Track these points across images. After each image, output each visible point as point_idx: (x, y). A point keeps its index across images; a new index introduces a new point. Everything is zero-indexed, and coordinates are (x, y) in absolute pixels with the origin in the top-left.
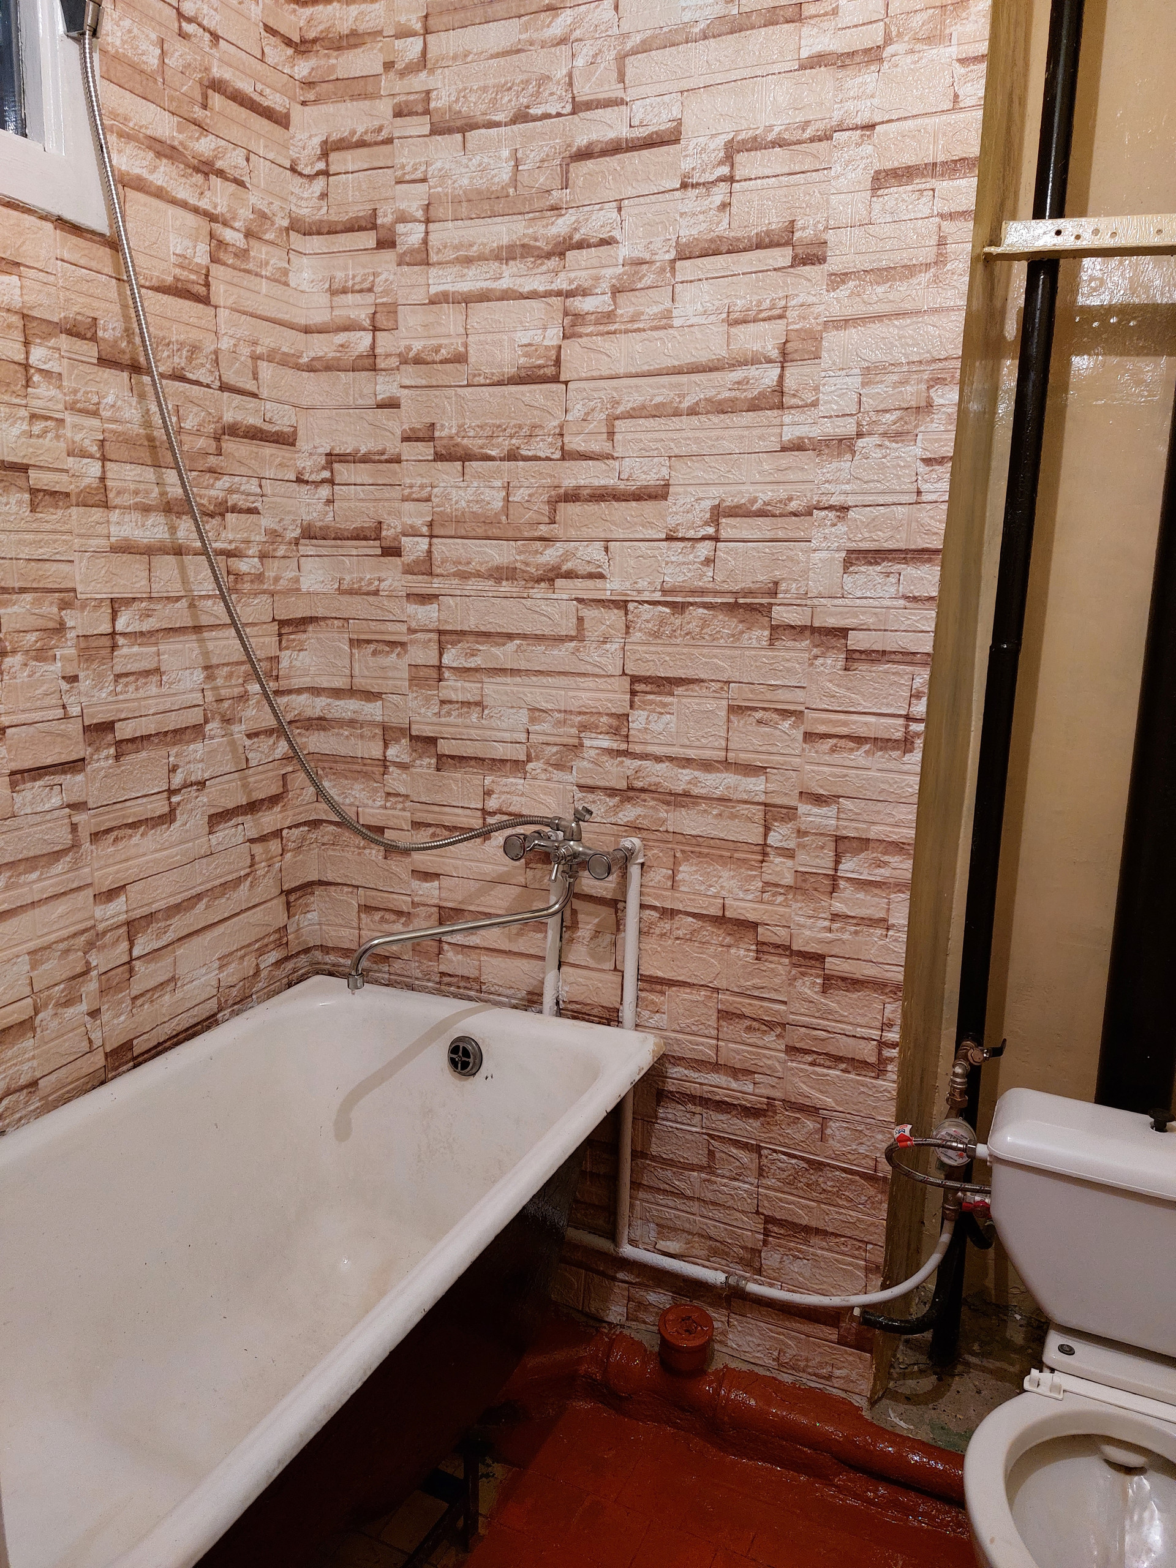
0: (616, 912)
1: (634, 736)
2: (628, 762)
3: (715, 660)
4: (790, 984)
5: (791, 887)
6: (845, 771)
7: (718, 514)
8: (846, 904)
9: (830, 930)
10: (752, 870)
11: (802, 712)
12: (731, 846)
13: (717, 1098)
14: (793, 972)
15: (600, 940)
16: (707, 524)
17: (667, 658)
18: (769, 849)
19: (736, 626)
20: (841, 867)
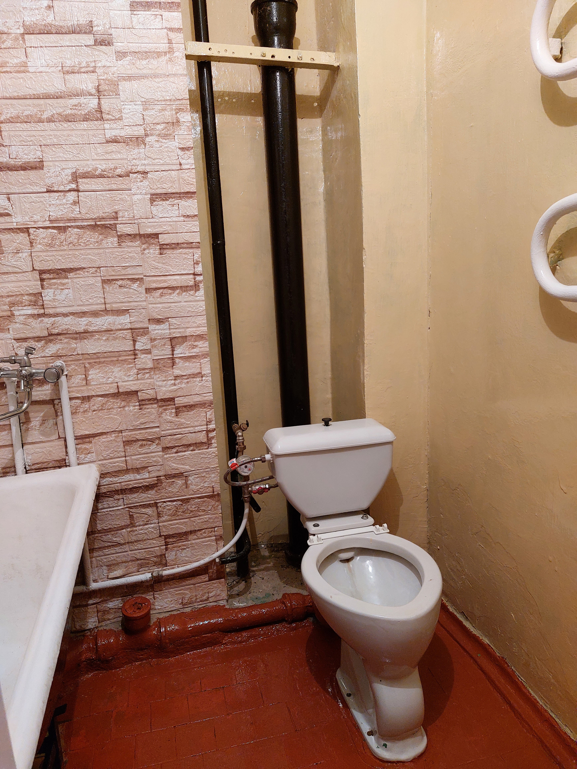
0: (54, 406)
1: (47, 304)
2: (46, 320)
3: (90, 256)
4: (159, 417)
5: (152, 368)
6: (169, 305)
7: (76, 177)
8: (180, 370)
9: (175, 385)
10: (130, 364)
11: (142, 278)
12: (117, 354)
13: (131, 487)
14: (160, 410)
15: (46, 424)
16: (70, 182)
17: (60, 258)
18: (137, 352)
19: (98, 237)
20: (175, 352)
